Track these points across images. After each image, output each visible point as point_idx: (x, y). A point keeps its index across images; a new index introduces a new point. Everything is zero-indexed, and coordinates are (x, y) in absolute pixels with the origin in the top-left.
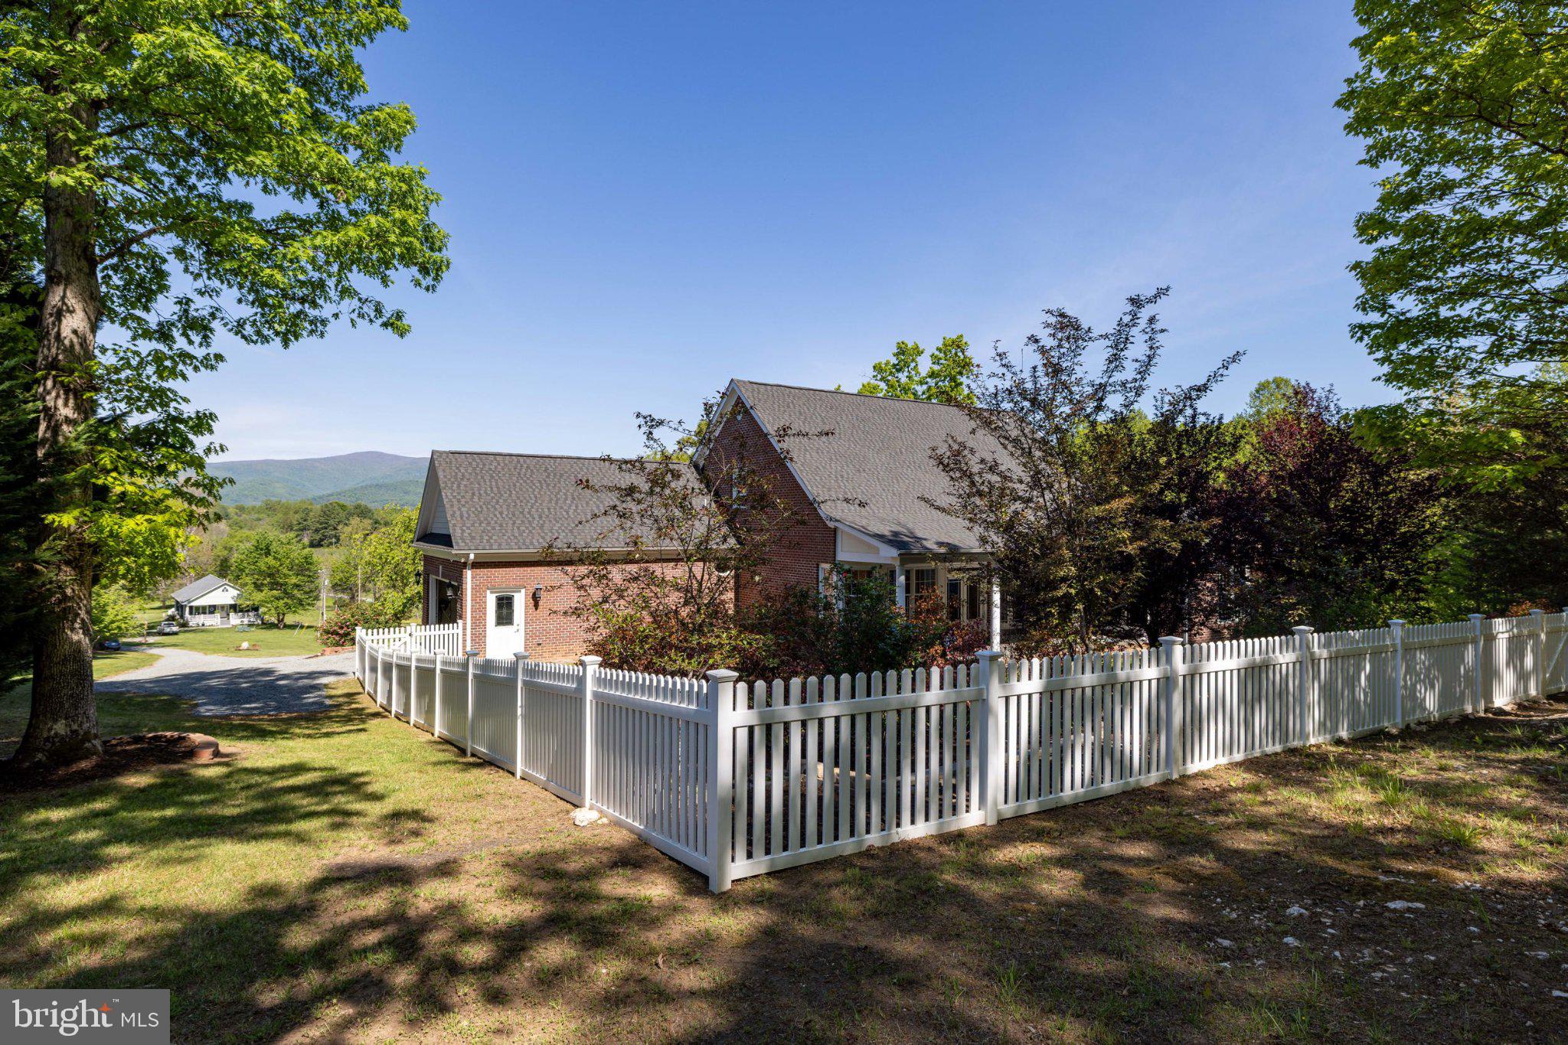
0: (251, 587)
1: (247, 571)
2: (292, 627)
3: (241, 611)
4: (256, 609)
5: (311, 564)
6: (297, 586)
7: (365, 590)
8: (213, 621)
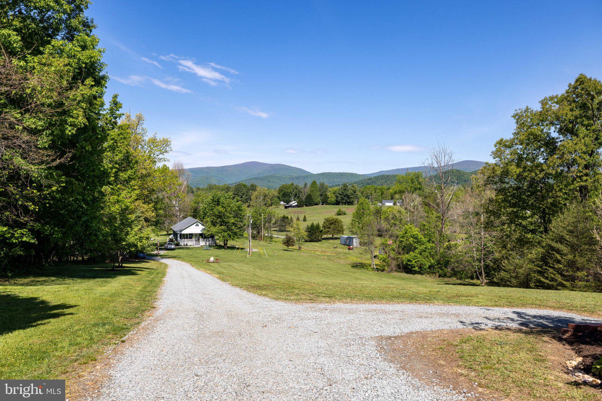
0: (209, 223)
1: (208, 214)
2: (233, 248)
3: (205, 238)
4: (212, 237)
5: (241, 210)
6: (234, 224)
8: (191, 243)
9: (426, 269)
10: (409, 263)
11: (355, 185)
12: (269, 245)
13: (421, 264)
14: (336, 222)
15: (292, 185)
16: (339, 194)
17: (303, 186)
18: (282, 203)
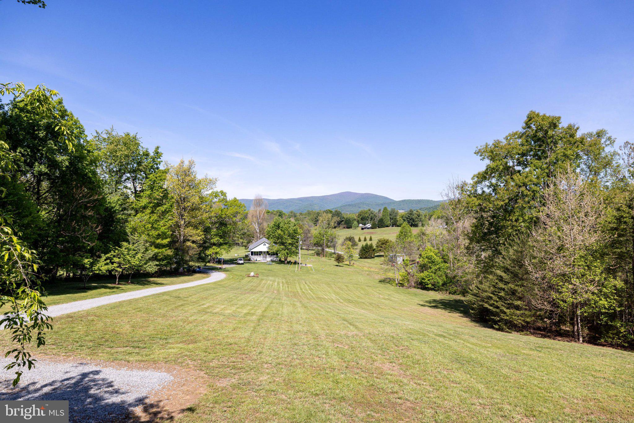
0: (273, 243)
3: (270, 254)
4: (276, 254)
7: (328, 246)
9: (439, 287)
10: (423, 281)
11: (419, 210)
12: (328, 261)
13: (435, 282)
14: (386, 242)
15: (369, 210)
16: (406, 217)
17: (378, 211)
18: (361, 225)
